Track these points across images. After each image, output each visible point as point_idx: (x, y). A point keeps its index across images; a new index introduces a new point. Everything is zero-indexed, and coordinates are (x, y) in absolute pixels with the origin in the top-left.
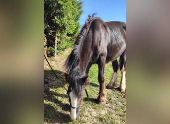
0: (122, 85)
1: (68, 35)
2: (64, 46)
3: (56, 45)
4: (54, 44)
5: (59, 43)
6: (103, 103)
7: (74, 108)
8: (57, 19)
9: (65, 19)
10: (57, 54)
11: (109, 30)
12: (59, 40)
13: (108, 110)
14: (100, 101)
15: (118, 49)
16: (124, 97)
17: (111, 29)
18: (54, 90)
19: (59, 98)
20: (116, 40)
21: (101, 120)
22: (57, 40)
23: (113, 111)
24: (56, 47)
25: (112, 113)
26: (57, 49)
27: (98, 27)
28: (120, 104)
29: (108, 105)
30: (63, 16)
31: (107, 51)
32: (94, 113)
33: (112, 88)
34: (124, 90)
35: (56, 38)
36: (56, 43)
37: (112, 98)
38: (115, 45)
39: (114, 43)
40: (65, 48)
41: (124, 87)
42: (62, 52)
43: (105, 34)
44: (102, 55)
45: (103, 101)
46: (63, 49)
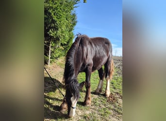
0: (107, 91)
1: (62, 45)
2: (57, 55)
3: (50, 54)
4: (48, 53)
5: (53, 52)
6: (88, 105)
7: (74, 108)
8: (51, 32)
9: (59, 32)
10: (51, 62)
11: (93, 46)
12: (53, 50)
13: (92, 111)
14: (86, 104)
15: (101, 60)
16: (107, 101)
17: (95, 45)
18: (46, 94)
19: (51, 101)
20: (99, 53)
21: (85, 117)
22: (51, 49)
23: (96, 112)
24: (50, 56)
25: (95, 113)
26: (51, 58)
27: (86, 43)
28: (103, 106)
29: (93, 107)
30: (58, 29)
31: (92, 63)
32: (80, 113)
33: (98, 94)
34: (108, 96)
35: (50, 48)
36: (50, 52)
37: (97, 102)
38: (98, 58)
39: (98, 55)
40: (59, 57)
41: (108, 93)
42: (55, 60)
43: (91, 49)
44: (89, 65)
45: (88, 104)
46: (56, 58)
